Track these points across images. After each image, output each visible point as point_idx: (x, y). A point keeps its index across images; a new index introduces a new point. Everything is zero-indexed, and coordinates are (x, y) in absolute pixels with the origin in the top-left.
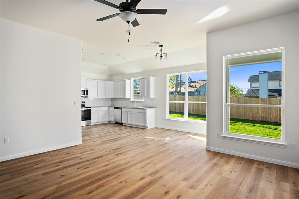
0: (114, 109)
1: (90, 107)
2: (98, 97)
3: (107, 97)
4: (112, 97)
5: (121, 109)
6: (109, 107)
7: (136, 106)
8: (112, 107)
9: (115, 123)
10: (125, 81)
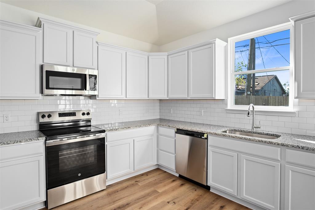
0: (176, 133)
1: (103, 131)
2: (129, 97)
3: (152, 96)
4: (164, 97)
5: (207, 138)
6: (159, 127)
7: (256, 128)
8: (167, 127)
9: (178, 176)
10: (215, 43)
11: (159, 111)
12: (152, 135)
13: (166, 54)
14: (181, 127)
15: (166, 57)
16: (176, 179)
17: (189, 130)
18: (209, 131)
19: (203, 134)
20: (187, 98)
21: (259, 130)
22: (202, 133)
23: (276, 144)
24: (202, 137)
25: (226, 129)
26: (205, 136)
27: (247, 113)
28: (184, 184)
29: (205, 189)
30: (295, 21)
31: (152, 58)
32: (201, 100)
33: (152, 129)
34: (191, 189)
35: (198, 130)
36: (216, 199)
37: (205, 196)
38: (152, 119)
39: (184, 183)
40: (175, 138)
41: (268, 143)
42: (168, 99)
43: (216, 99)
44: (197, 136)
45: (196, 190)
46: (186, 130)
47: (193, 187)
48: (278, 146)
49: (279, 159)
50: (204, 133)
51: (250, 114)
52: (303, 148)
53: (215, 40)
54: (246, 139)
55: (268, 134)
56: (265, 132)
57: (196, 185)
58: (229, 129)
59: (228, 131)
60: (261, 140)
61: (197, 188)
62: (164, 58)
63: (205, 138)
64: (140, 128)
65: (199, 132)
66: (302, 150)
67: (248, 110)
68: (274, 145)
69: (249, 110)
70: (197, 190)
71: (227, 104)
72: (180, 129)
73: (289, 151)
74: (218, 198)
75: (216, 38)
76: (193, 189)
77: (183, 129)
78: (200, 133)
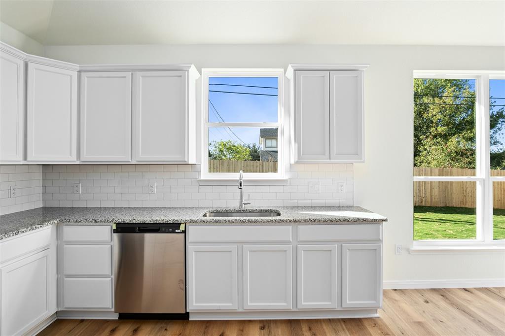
0: (115, 231)
3: (35, 157)
5: (184, 232)
6: (64, 226)
7: (245, 204)
8: (91, 223)
9: (117, 318)
10: (188, 71)
11: (40, 190)
12: (46, 249)
13: (77, 67)
14: (127, 218)
15: (75, 75)
16: (116, 326)
17: (147, 222)
18: (189, 219)
19: (178, 225)
20: (129, 162)
21: (248, 207)
22: (176, 223)
23: (288, 221)
24: (176, 231)
25: (205, 211)
26: (182, 227)
27: (238, 184)
28: (138, 328)
29: (181, 321)
30: (295, 70)
31: (36, 69)
32: (150, 166)
33: (45, 233)
34: (156, 331)
35: (167, 219)
36: (206, 328)
37: (187, 331)
38: (24, 210)
39: (136, 327)
40: (112, 243)
41: (279, 222)
42: (78, 163)
43: (189, 163)
44: (165, 230)
45: (166, 330)
46: (141, 223)
47: (158, 326)
48: (290, 223)
49: (291, 240)
50: (181, 224)
51: (242, 185)
52: (315, 221)
53: (190, 67)
54: (251, 222)
55: (261, 210)
56: (258, 209)
57: (161, 320)
58: (208, 210)
59: (208, 215)
60: (270, 220)
61: (165, 325)
62: (71, 76)
63: (182, 231)
64: (19, 235)
65: (170, 222)
66: (314, 223)
67: (239, 179)
68: (286, 224)
69: (241, 180)
70: (168, 329)
71: (199, 172)
72: (126, 222)
73: (302, 228)
74: (207, 325)
75: (192, 64)
76: (159, 331)
77: (134, 222)
78: (173, 223)
